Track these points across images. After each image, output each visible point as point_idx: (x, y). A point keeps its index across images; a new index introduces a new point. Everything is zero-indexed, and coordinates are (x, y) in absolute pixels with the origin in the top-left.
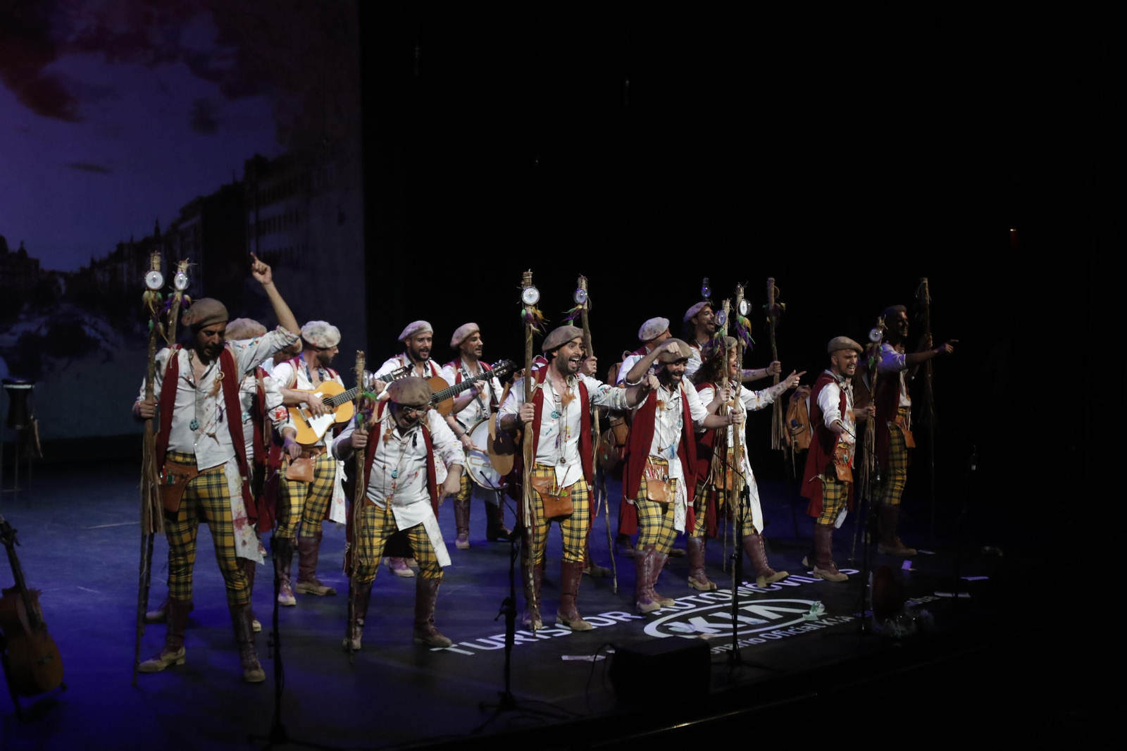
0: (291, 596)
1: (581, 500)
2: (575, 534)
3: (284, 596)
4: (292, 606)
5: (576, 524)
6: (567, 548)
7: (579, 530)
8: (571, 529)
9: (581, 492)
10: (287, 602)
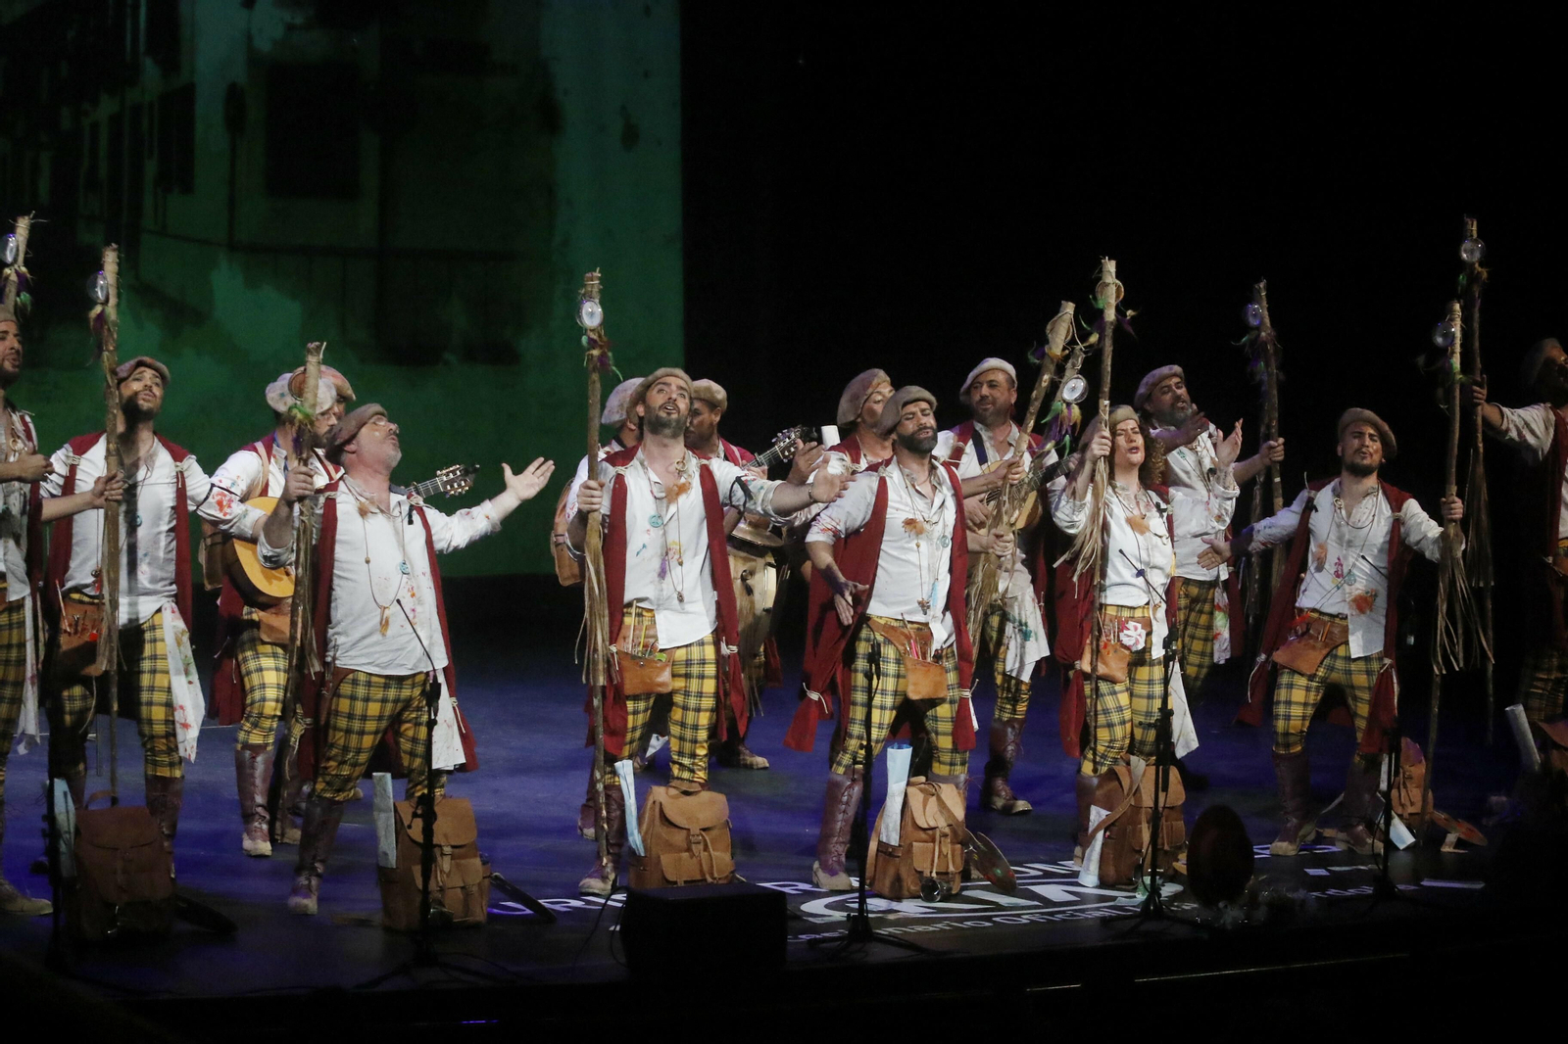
0: (265, 841)
1: (702, 677)
2: (688, 734)
3: (253, 839)
4: (262, 857)
5: (690, 717)
6: (675, 757)
7: (696, 727)
8: (683, 725)
9: (703, 662)
10: (256, 849)
